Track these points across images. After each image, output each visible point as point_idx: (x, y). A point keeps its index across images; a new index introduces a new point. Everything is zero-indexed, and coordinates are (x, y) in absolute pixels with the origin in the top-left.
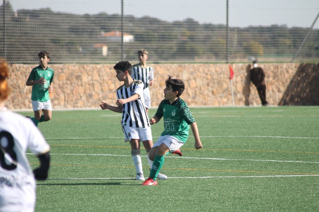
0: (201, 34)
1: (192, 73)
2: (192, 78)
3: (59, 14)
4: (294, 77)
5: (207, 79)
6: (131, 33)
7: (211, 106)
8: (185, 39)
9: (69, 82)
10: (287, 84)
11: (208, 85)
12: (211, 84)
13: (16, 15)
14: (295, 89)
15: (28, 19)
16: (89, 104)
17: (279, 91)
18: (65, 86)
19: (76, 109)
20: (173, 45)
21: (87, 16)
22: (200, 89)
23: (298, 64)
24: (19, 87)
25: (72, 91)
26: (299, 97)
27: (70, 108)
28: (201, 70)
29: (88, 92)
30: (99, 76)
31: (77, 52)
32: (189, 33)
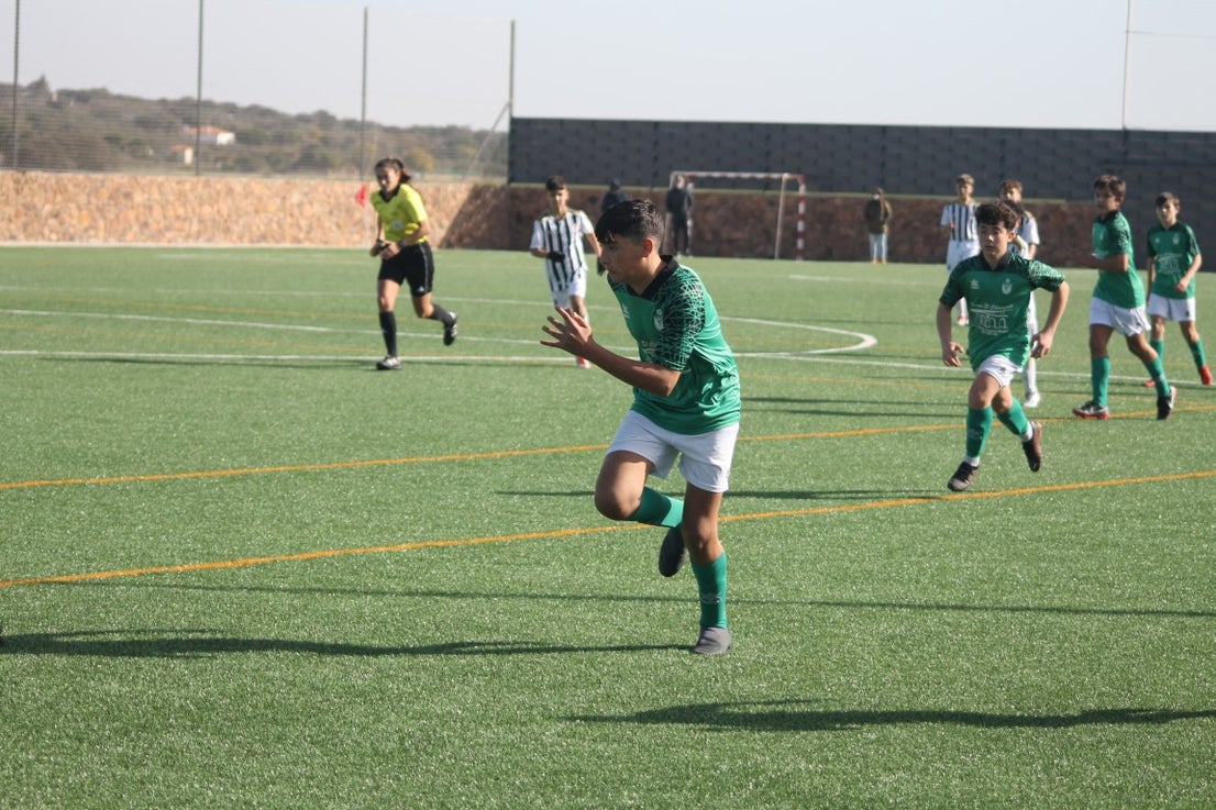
0: (339, 135)
1: (306, 194)
2: (305, 200)
3: (119, 98)
4: (464, 205)
5: (329, 204)
6: (230, 129)
7: (334, 246)
8: (314, 141)
9: (112, 202)
10: (453, 215)
11: (331, 213)
12: (336, 212)
13: (55, 98)
14: (465, 225)
15: (72, 104)
16: (143, 237)
17: (441, 226)
18: (107, 208)
19: (123, 244)
20: (294, 150)
21: (163, 102)
22: (319, 219)
23: (471, 185)
24: (34, 207)
25: (117, 217)
26: (470, 235)
27: (113, 243)
28: (321, 189)
29: (142, 218)
30: (161, 193)
31: (145, 157)
32: (320, 133)
